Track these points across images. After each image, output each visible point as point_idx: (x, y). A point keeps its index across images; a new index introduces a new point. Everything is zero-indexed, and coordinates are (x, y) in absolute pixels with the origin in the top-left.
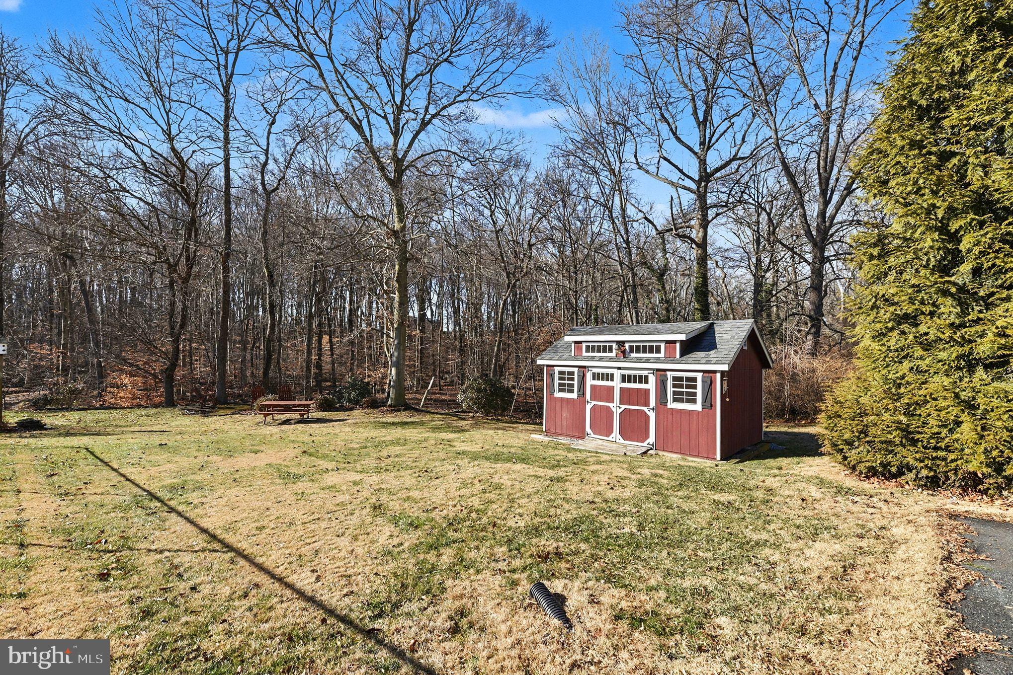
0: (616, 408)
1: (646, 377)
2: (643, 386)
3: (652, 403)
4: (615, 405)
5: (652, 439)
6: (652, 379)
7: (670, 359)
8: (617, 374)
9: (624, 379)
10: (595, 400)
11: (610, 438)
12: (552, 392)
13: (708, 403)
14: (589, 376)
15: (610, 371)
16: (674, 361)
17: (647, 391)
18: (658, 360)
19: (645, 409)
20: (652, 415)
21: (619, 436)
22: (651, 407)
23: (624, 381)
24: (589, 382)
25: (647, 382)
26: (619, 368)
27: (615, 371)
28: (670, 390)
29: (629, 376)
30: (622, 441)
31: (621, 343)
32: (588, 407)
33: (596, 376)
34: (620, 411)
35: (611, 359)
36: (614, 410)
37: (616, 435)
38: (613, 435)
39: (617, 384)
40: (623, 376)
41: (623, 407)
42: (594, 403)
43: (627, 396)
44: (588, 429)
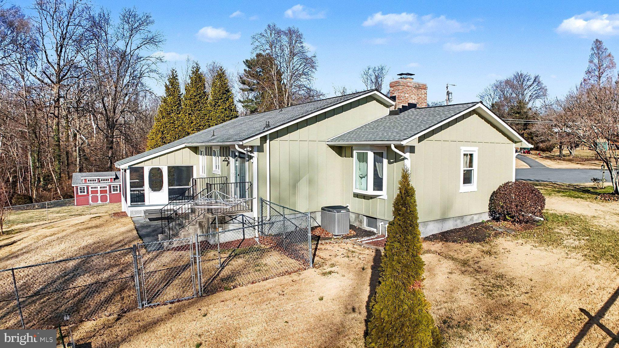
1: (106, 187)
4: (99, 194)
5: (108, 201)
6: (108, 187)
7: (111, 182)
8: (99, 187)
11: (98, 203)
12: (77, 193)
13: (120, 191)
14: (90, 188)
15: (96, 186)
16: (113, 183)
18: (109, 183)
19: (106, 194)
22: (108, 194)
24: (90, 189)
27: (98, 186)
28: (112, 189)
31: (99, 179)
32: (90, 196)
33: (92, 188)
35: (96, 183)
36: (99, 196)
37: (99, 201)
39: (99, 189)
40: (101, 187)
41: (101, 195)
42: (92, 195)
43: (102, 192)
44: (90, 202)
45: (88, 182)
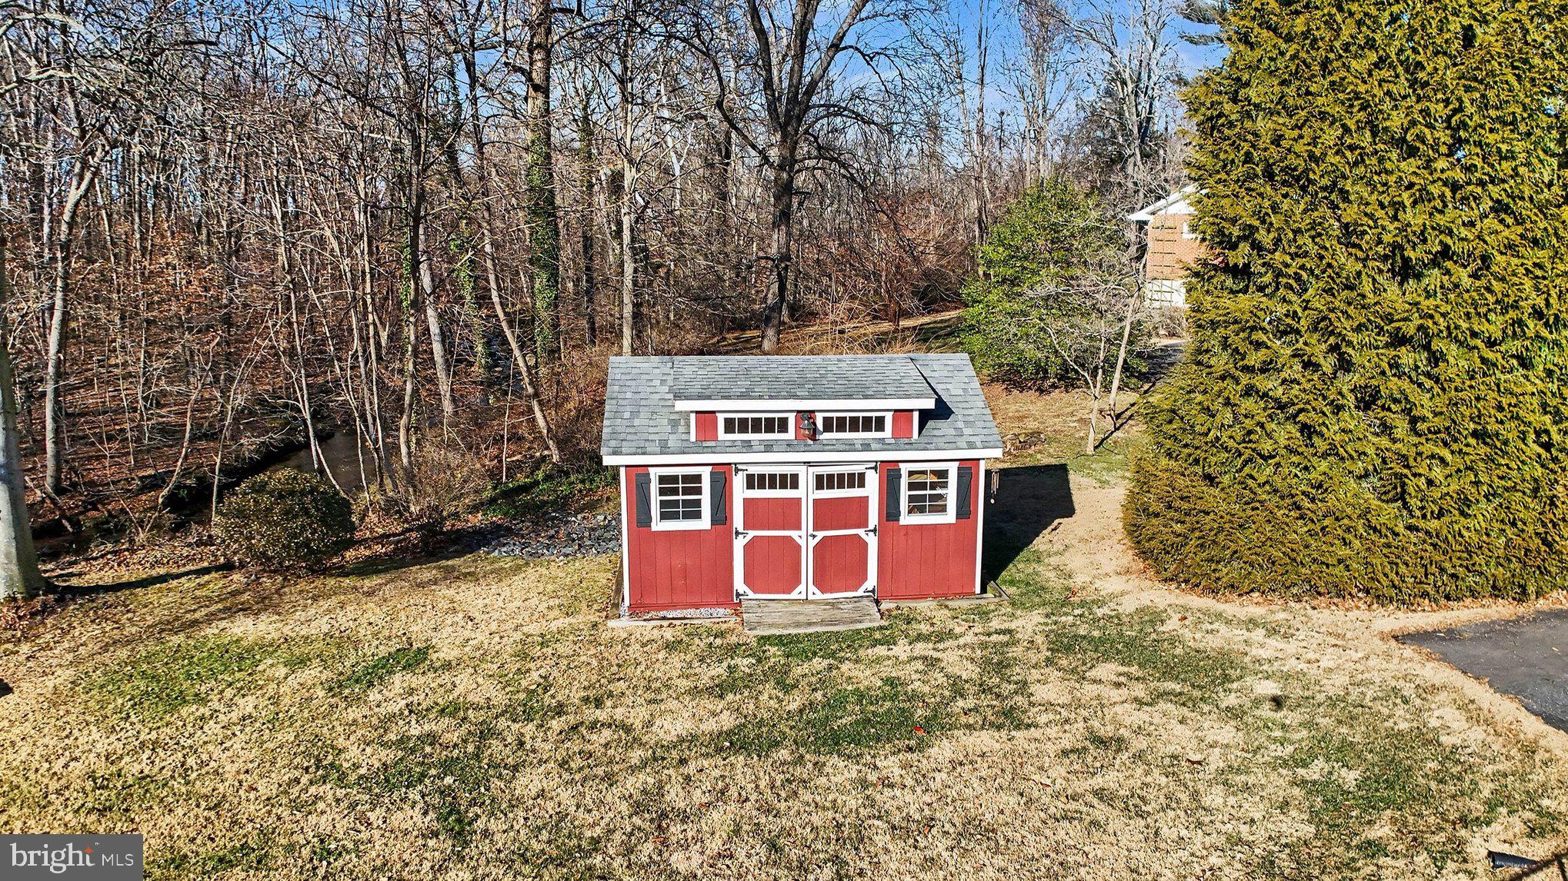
0: (806, 537)
1: (862, 476)
2: (855, 492)
3: (873, 520)
4: (803, 533)
5: (872, 581)
6: (873, 479)
7: (902, 439)
8: (806, 477)
9: (820, 482)
10: (754, 528)
11: (794, 595)
12: (642, 522)
13: (964, 510)
14: (738, 482)
16: (911, 446)
17: (864, 500)
18: (884, 445)
19: (861, 532)
20: (872, 541)
21: (812, 588)
22: (871, 527)
23: (819, 486)
24: (740, 492)
25: (862, 485)
26: (808, 464)
27: (801, 470)
29: (830, 477)
30: (819, 596)
31: (807, 415)
32: (739, 545)
33: (751, 482)
34: (813, 543)
35: (789, 446)
36: (802, 542)
37: (806, 588)
38: (802, 587)
39: (806, 493)
40: (819, 479)
41: (821, 534)
42: (752, 534)
43: (826, 513)
44: (739, 584)
45: (722, 435)
